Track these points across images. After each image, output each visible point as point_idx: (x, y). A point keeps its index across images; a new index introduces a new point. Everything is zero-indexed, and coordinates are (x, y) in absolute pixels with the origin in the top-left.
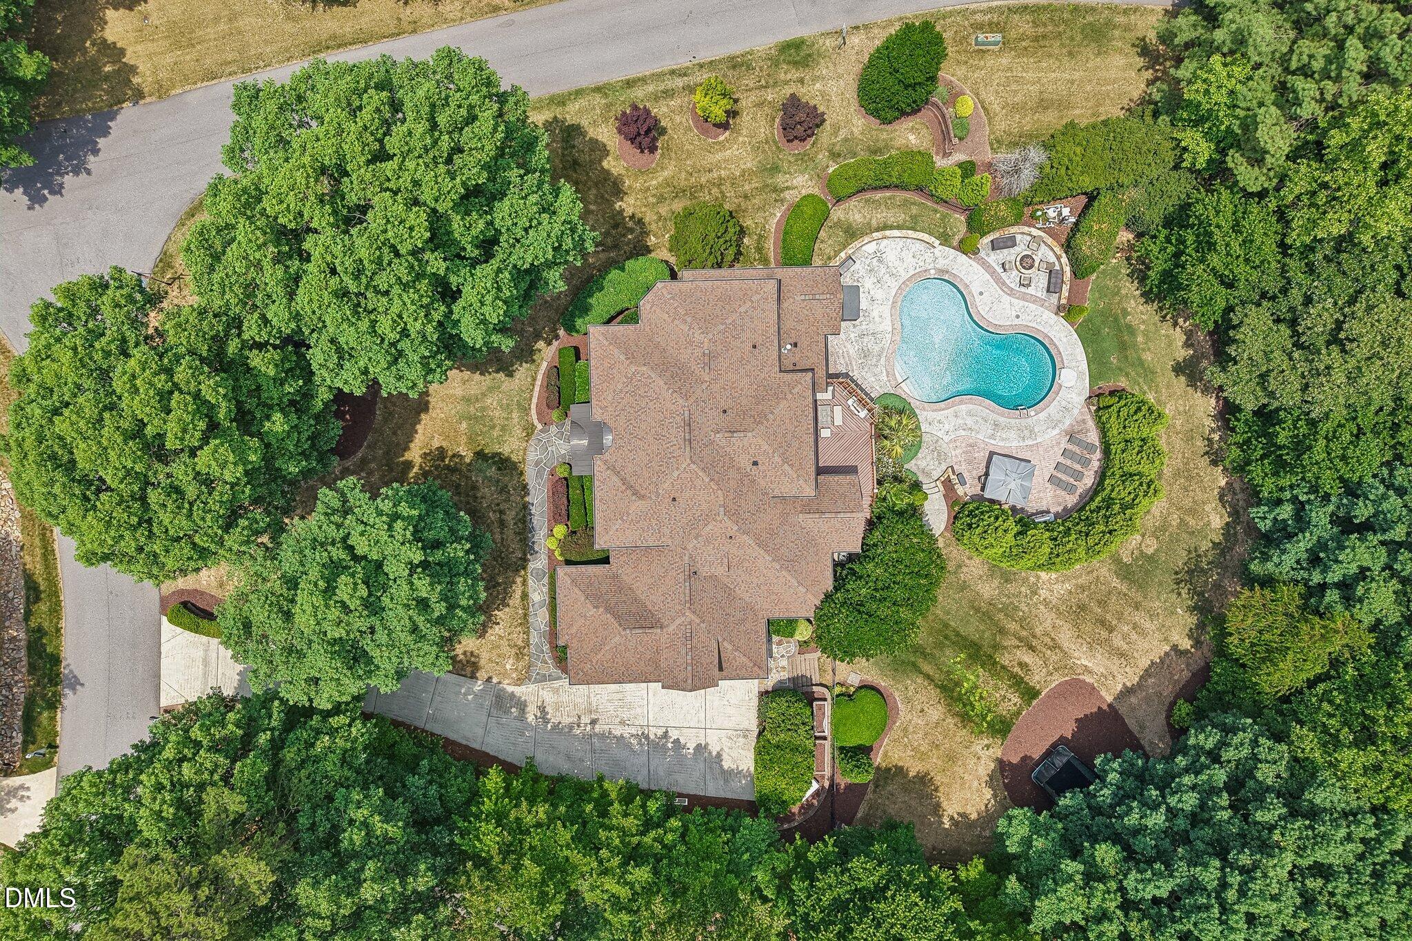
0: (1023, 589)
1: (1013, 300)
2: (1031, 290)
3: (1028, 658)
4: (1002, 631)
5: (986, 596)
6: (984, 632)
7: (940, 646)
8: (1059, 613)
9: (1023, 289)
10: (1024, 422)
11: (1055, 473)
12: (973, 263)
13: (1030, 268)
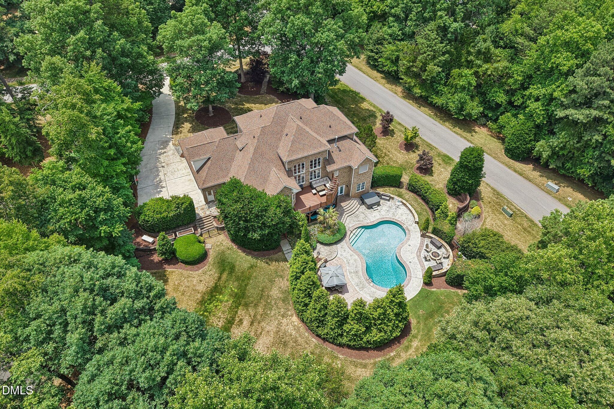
0: (282, 310)
1: (416, 258)
2: (425, 263)
3: (246, 323)
4: (256, 305)
5: (271, 293)
6: (252, 297)
7: (238, 279)
8: (277, 332)
9: (424, 260)
10: (365, 282)
12: (420, 237)
13: (434, 256)
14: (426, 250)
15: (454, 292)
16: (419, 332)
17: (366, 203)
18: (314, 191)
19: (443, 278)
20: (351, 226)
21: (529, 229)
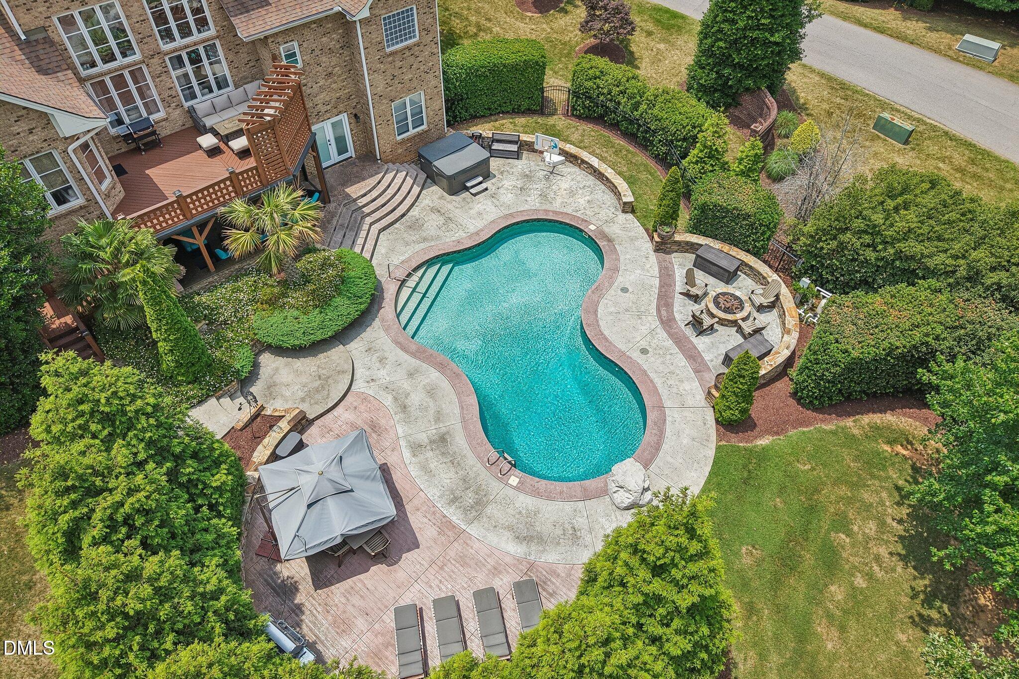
1: (660, 331)
2: (702, 343)
9: (689, 332)
10: (484, 476)
11: (429, 615)
12: (653, 257)
13: (727, 310)
14: (687, 295)
15: (834, 433)
16: (762, 657)
17: (441, 174)
18: (207, 141)
19: (779, 384)
20: (396, 262)
21: (972, 169)
